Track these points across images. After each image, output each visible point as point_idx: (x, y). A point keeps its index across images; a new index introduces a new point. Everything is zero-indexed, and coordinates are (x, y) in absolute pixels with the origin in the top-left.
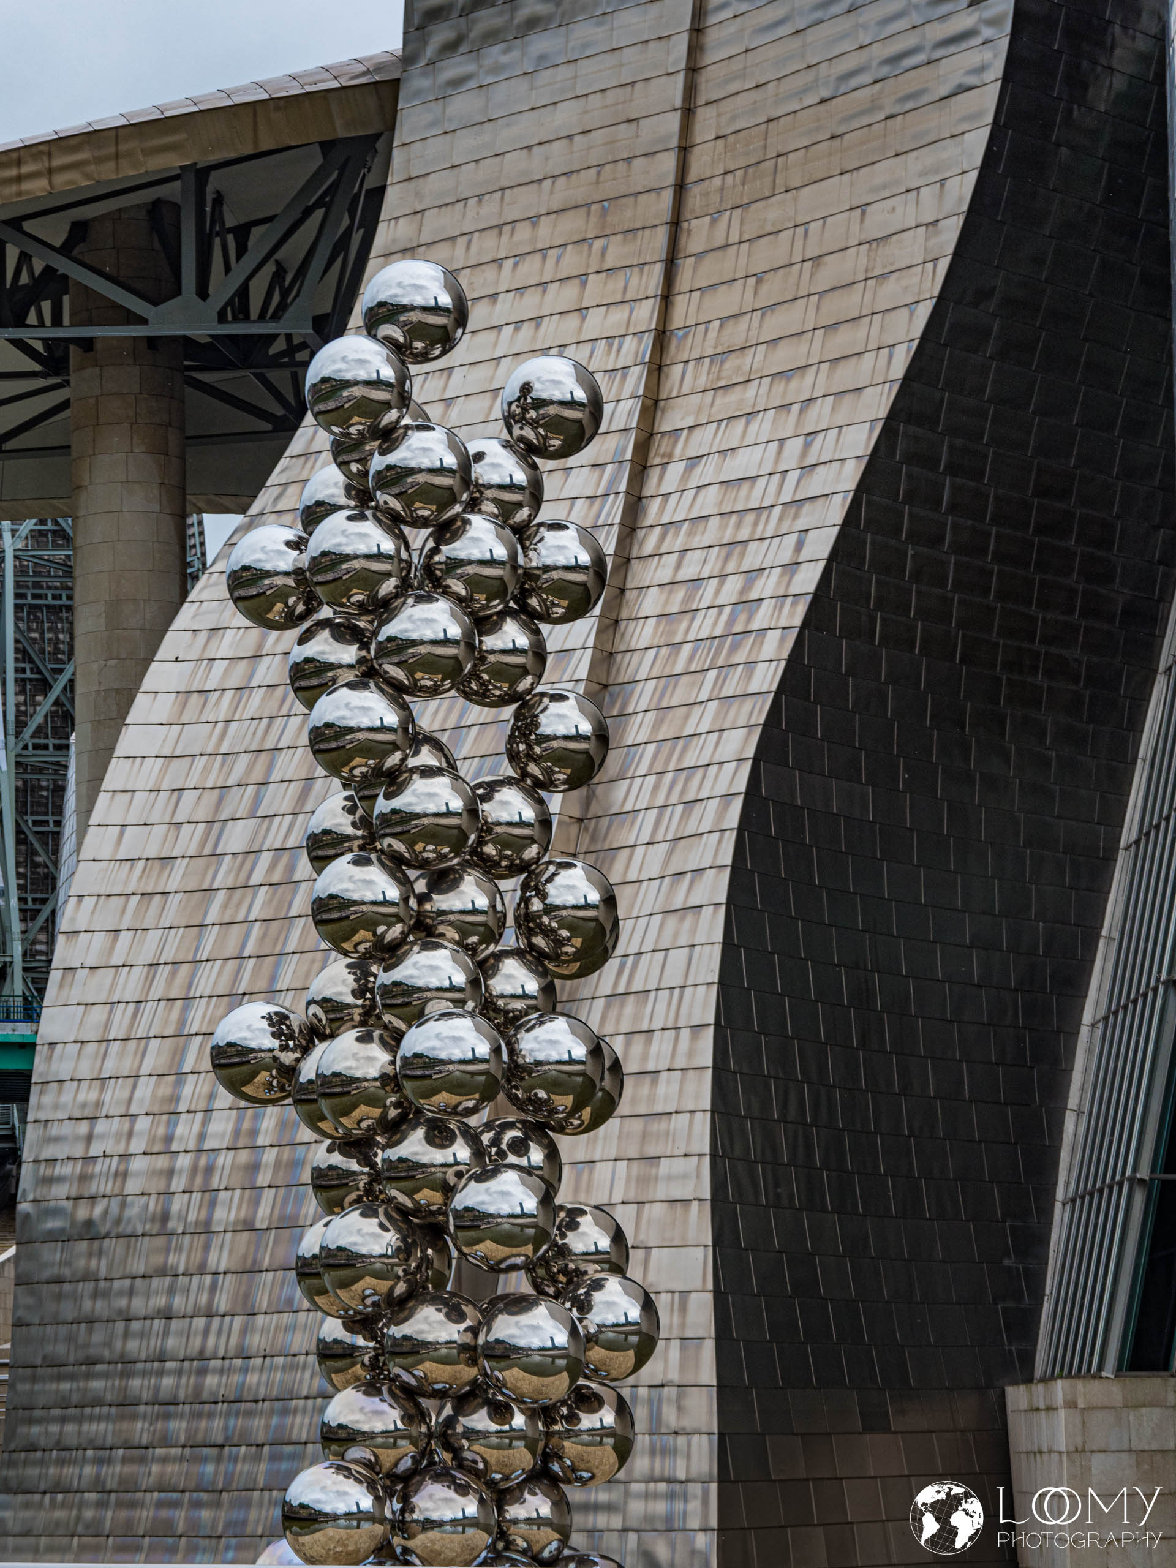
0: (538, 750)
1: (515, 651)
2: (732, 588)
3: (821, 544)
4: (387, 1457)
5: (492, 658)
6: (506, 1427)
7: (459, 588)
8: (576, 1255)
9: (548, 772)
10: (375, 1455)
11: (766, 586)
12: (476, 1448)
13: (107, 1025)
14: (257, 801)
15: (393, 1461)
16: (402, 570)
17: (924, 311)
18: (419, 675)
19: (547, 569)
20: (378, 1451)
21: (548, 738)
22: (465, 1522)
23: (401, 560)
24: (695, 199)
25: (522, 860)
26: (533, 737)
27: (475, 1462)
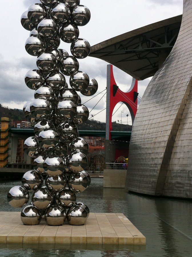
0: (75, 50)
1: (71, 31)
4: (32, 185)
5: (66, 32)
6: (57, 181)
7: (56, 17)
8: (76, 147)
9: (78, 54)
10: (29, 185)
12: (51, 185)
15: (33, 186)
16: (44, 14)
18: (46, 34)
19: (76, 14)
20: (29, 184)
21: (76, 47)
22: (44, 199)
23: (44, 13)
25: (71, 71)
26: (74, 47)
27: (50, 188)
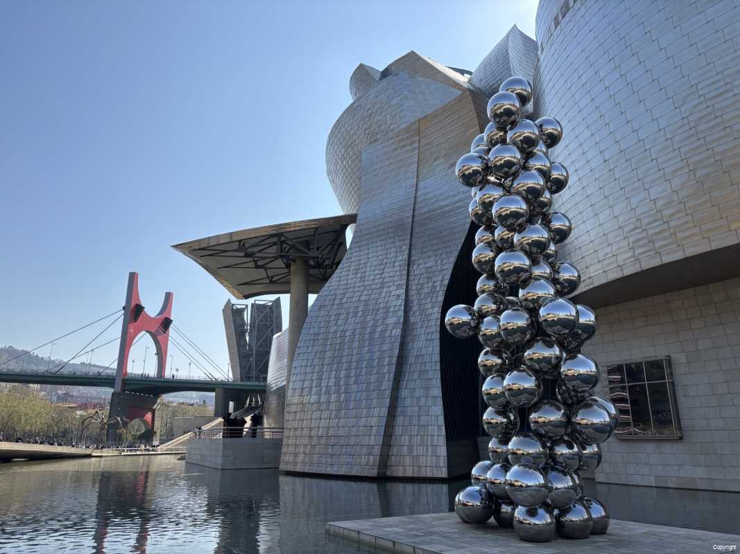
2: (430, 284)
3: (448, 277)
11: (438, 284)
13: (307, 363)
14: (336, 324)
17: (464, 239)
24: (415, 224)
